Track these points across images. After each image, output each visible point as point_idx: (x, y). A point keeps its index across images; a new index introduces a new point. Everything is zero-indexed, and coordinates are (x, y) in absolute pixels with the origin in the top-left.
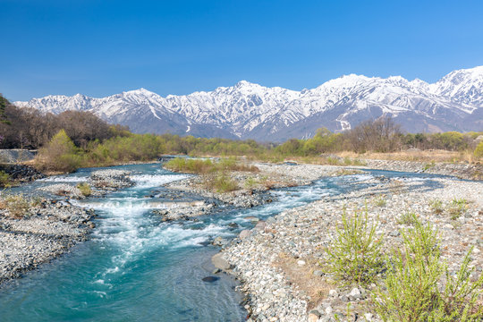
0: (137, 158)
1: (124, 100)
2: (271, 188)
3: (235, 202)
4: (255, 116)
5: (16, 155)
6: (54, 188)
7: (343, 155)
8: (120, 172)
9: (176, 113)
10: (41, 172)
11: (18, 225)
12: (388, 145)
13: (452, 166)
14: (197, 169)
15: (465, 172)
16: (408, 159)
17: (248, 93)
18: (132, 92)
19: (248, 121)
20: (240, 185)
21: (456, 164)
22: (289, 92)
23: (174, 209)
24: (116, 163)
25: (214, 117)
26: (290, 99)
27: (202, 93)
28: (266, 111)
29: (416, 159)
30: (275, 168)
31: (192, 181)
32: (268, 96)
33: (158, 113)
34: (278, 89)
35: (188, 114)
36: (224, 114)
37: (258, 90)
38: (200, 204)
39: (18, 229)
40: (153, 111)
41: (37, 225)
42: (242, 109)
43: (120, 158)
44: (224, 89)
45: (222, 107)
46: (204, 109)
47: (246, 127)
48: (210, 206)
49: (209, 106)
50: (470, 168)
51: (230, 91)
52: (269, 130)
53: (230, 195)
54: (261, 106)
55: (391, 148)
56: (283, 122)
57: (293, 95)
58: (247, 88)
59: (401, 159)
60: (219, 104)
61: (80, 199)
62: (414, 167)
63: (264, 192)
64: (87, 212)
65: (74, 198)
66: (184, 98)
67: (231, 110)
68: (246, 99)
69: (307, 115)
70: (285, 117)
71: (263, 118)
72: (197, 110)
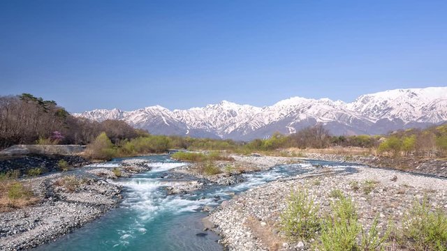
0: (153, 151)
1: (145, 112)
2: (243, 172)
3: (218, 181)
4: (232, 124)
5: (72, 149)
6: (96, 171)
7: (291, 150)
8: (142, 161)
9: (180, 122)
10: (88, 160)
11: (71, 197)
12: (321, 143)
13: (364, 158)
14: (193, 159)
15: (372, 162)
16: (334, 153)
17: (228, 109)
18: (151, 107)
19: (227, 127)
20: (222, 170)
21: (366, 156)
22: (255, 108)
23: (177, 186)
24: (138, 155)
25: (205, 124)
26: (256, 113)
27: (198, 109)
28: (240, 121)
29: (339, 153)
30: (246, 159)
31: (189, 167)
32: (240, 111)
33: (167, 121)
34: (247, 106)
35: (187, 122)
36: (212, 122)
37: (234, 106)
38: (195, 183)
39: (71, 199)
40: (164, 120)
41: (84, 197)
42: (223, 119)
43: (141, 151)
44: (211, 106)
45: (210, 118)
46: (198, 119)
47: (226, 131)
48: (202, 184)
49: (202, 117)
50: (376, 160)
51: (216, 107)
52: (241, 133)
53: (215, 176)
54: (236, 117)
55: (323, 145)
56: (251, 128)
57: (257, 110)
58: (227, 106)
59: (329, 153)
60: (208, 115)
61: (113, 178)
62: (338, 158)
63: (238, 175)
64: (118, 188)
65: (109, 178)
66: (185, 111)
67: (216, 120)
68: (226, 113)
69: (267, 123)
70: (252, 124)
71: (237, 125)
72: (193, 120)
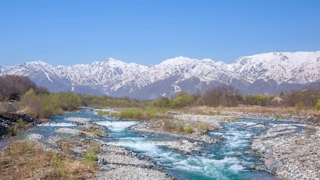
1: (26, 68)
4: (119, 81)
9: (64, 78)
17: (114, 66)
18: (32, 63)
19: (113, 85)
22: (141, 66)
25: (90, 81)
26: (142, 71)
27: (82, 65)
28: (126, 78)
32: (127, 68)
33: (51, 78)
34: (133, 64)
35: (72, 79)
36: (97, 80)
37: (121, 64)
40: (48, 77)
42: (109, 76)
44: (97, 63)
45: (96, 75)
46: (83, 76)
47: (112, 88)
49: (87, 73)
51: (101, 64)
52: (128, 91)
54: (122, 75)
56: (137, 85)
57: (143, 68)
58: (113, 63)
60: (93, 72)
66: (69, 68)
67: (102, 77)
68: (112, 70)
69: (153, 81)
70: (138, 82)
71: (124, 83)
72: (78, 76)
